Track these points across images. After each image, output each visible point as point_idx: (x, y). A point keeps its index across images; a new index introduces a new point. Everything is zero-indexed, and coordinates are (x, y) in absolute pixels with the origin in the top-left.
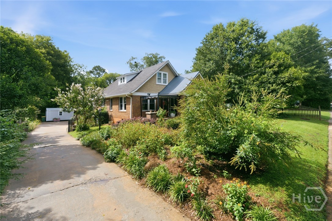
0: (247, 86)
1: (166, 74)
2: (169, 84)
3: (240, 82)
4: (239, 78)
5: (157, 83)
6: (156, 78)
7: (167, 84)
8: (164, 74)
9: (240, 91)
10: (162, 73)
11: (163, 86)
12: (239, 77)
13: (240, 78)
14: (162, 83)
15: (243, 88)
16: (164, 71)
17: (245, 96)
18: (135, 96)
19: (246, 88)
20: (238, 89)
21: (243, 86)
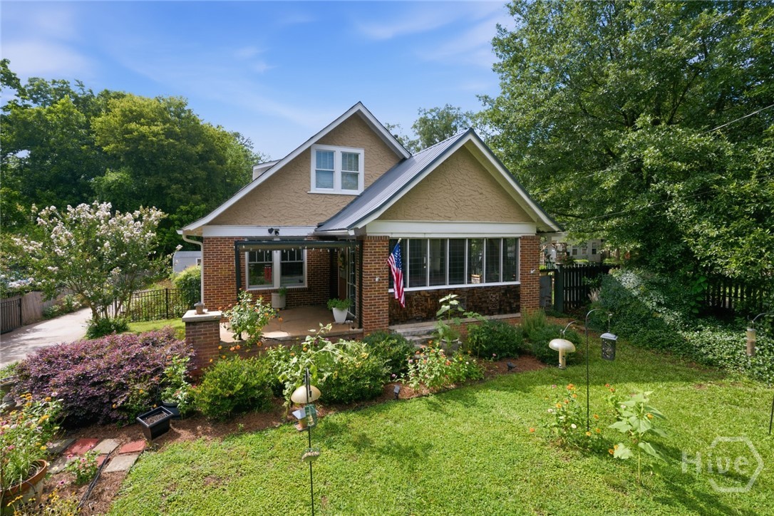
0: (750, 185)
1: (357, 156)
2: (367, 190)
3: (706, 162)
4: (695, 139)
5: (314, 190)
6: (309, 172)
7: (357, 192)
8: (344, 155)
9: (701, 212)
10: (338, 151)
11: (338, 200)
12: (695, 137)
13: (708, 141)
14: (337, 189)
15: (720, 197)
16: (345, 145)
17: (736, 243)
18: (216, 238)
19: (745, 196)
20: (689, 198)
21: (719, 182)
